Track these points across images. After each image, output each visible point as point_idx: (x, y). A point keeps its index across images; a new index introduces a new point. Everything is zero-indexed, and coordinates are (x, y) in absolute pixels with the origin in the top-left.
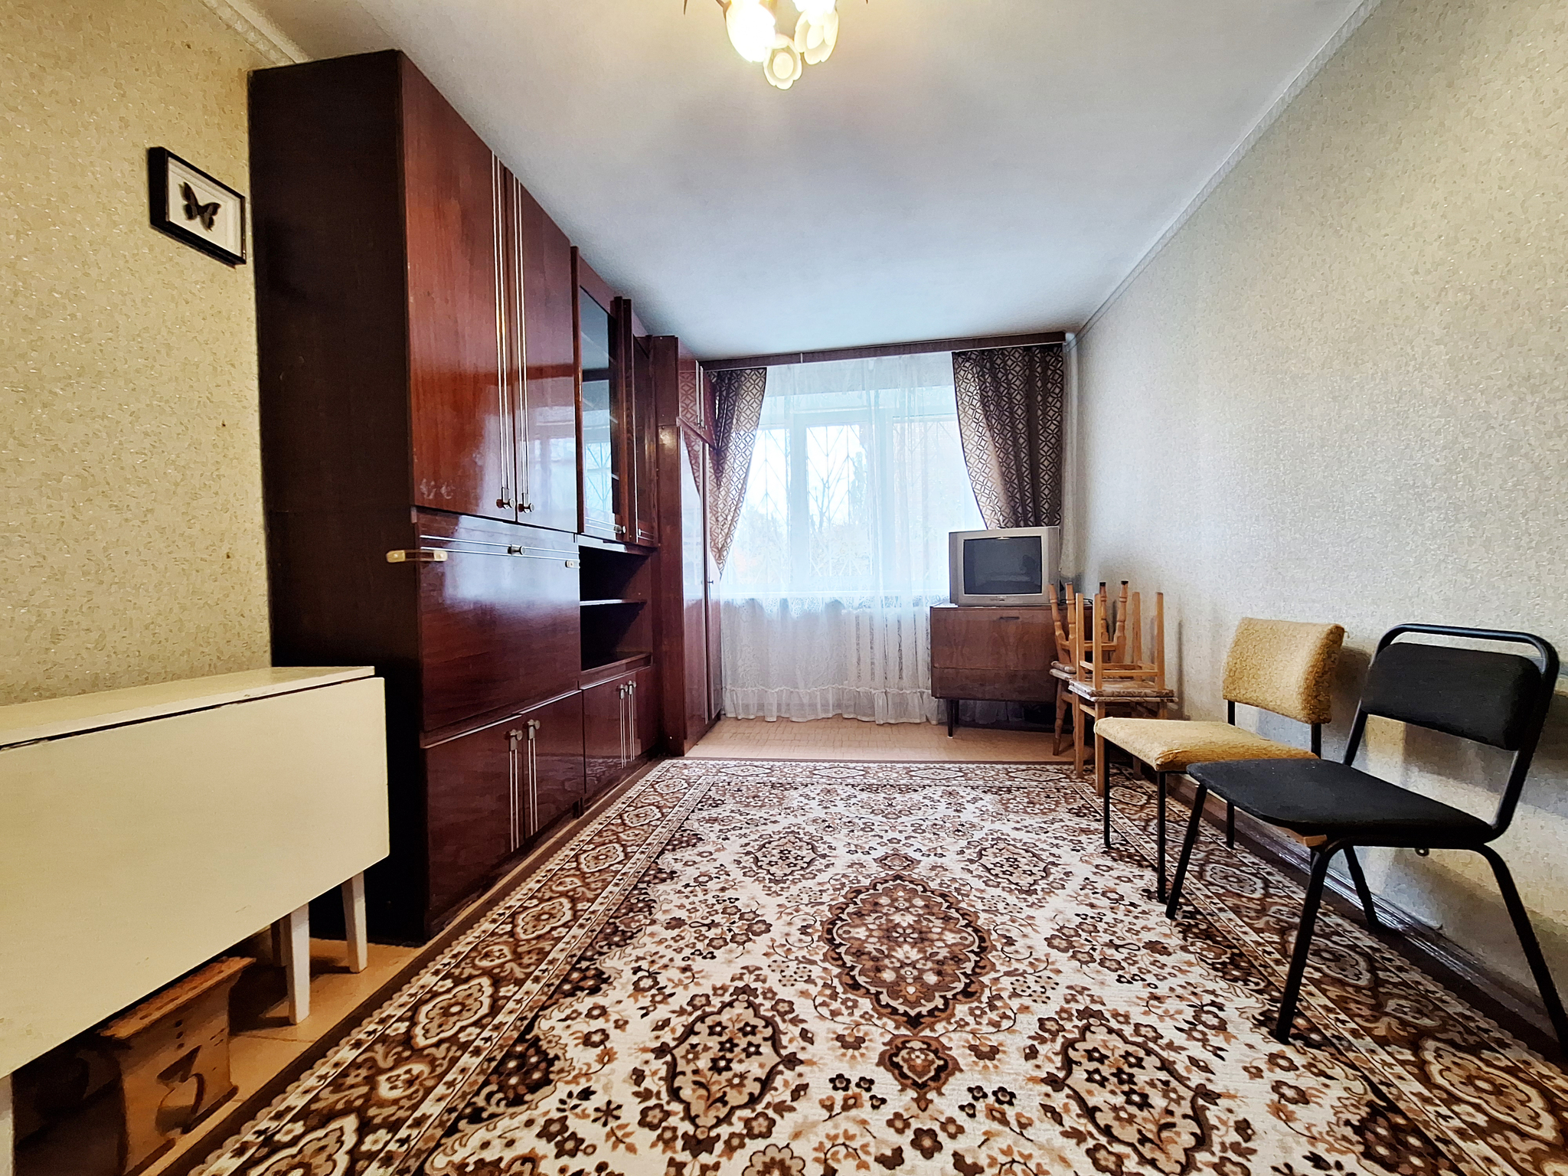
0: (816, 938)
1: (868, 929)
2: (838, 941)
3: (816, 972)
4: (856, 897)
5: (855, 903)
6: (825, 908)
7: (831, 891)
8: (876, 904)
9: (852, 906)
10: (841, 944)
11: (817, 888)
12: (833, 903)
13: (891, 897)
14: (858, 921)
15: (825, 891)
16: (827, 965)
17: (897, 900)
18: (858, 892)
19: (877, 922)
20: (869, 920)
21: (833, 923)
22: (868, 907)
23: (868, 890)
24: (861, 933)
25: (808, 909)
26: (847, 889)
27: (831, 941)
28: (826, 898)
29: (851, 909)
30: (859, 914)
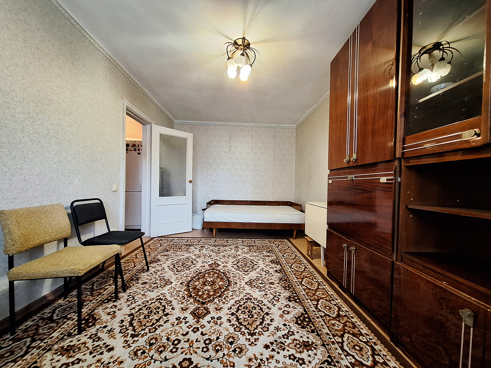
0: (233, 282)
1: (218, 284)
2: (227, 281)
3: (232, 275)
4: (221, 294)
5: (221, 292)
6: (231, 290)
7: (229, 296)
8: (214, 292)
9: (222, 291)
10: (226, 280)
11: (234, 297)
12: (228, 292)
13: (209, 294)
14: (221, 286)
15: (231, 296)
16: (230, 276)
17: (207, 294)
18: (220, 296)
19: (215, 286)
20: (218, 287)
21: (228, 285)
22: (217, 291)
23: (216, 297)
24: (221, 283)
25: (236, 289)
26: (223, 297)
27: (229, 281)
28: (231, 293)
29: (222, 290)
30: (220, 288)
